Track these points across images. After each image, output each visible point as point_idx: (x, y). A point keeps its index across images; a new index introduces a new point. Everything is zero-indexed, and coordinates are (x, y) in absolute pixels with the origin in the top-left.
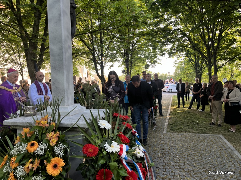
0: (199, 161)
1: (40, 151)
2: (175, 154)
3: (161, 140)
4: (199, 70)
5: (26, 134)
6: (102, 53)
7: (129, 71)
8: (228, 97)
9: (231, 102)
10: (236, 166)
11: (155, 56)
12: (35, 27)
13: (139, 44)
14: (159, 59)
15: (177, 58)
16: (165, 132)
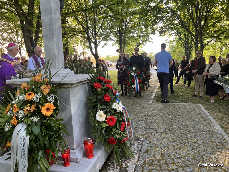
0: (176, 123)
1: (36, 99)
2: (157, 118)
3: (146, 108)
4: (188, 49)
5: (24, 88)
6: (96, 32)
7: (123, 49)
8: (208, 71)
9: (210, 76)
10: (207, 126)
11: (147, 35)
12: (30, 5)
13: (132, 23)
14: (151, 38)
15: (168, 36)
16: (151, 102)
